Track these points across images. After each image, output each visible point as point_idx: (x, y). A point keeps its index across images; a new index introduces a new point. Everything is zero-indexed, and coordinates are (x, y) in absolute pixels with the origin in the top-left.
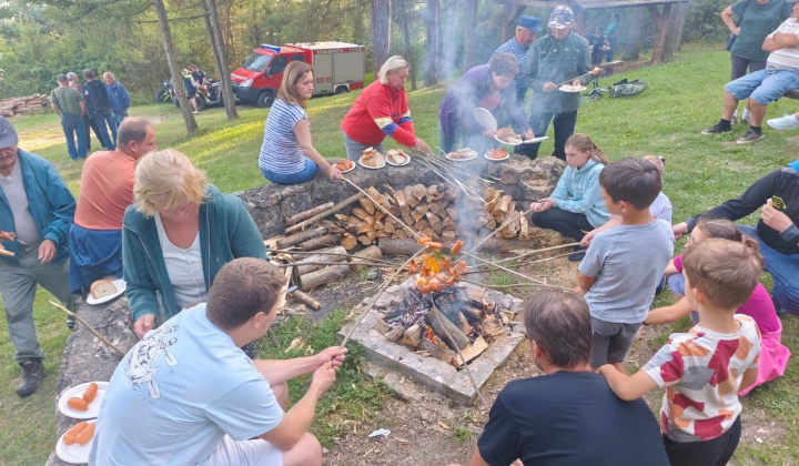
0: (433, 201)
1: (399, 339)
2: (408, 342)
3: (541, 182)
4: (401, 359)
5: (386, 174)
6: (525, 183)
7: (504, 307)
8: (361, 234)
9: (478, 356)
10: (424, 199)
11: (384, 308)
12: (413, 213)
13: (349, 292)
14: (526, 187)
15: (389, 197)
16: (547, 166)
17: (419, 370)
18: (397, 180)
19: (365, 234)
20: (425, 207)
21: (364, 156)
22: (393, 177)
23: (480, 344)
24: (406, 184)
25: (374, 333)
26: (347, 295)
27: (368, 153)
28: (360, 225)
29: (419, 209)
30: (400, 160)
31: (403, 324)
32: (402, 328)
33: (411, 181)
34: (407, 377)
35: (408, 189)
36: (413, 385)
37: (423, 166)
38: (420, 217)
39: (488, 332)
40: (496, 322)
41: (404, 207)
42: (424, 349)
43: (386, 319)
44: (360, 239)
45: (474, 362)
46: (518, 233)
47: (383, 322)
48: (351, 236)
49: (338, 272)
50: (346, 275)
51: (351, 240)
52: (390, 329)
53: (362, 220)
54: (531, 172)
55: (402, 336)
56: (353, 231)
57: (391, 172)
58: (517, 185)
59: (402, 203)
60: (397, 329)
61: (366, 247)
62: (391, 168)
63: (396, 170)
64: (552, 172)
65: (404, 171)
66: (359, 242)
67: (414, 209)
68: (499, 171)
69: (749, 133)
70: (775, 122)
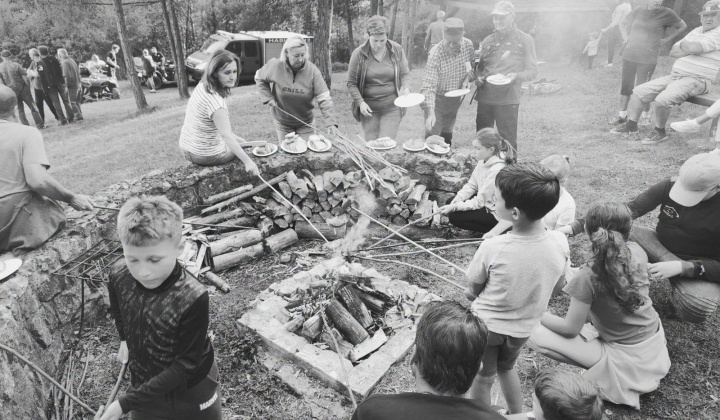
0: (350, 188)
1: (298, 330)
2: (307, 334)
3: (455, 173)
4: (297, 351)
5: (306, 159)
6: (440, 174)
7: (408, 298)
8: (278, 217)
9: (377, 350)
10: (341, 185)
11: (289, 296)
12: (330, 199)
13: (261, 276)
14: (440, 177)
15: (308, 181)
16: (461, 158)
17: (314, 365)
18: (317, 166)
19: (282, 217)
20: (342, 193)
21: (286, 141)
22: (314, 162)
23: (380, 336)
24: (326, 170)
25: (275, 322)
26: (258, 278)
27: (289, 138)
28: (277, 208)
29: (336, 194)
30: (320, 147)
31: (303, 315)
32: (302, 318)
33: (330, 166)
34: (302, 370)
35: (328, 175)
36: (308, 379)
37: (343, 153)
38: (337, 203)
39: (389, 325)
40: (399, 314)
41: (322, 193)
42: (322, 341)
43: (287, 308)
44: (277, 222)
45: (372, 355)
46: (431, 222)
47: (285, 311)
48: (267, 219)
49: (251, 255)
50: (259, 257)
51: (265, 227)
52: (291, 319)
53: (279, 204)
54: (446, 164)
55: (301, 327)
56: (270, 214)
57: (311, 156)
58: (432, 175)
59: (319, 189)
60: (298, 318)
61: (283, 229)
62: (311, 153)
63: (317, 155)
64: (466, 164)
65: (324, 157)
66: (276, 225)
67: (331, 194)
68: (415, 161)
69: (654, 134)
70: (677, 125)
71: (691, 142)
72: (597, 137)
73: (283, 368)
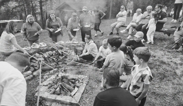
0: (55, 55)
1: (54, 93)
2: (57, 93)
3: (80, 47)
4: (56, 98)
5: (40, 50)
6: (77, 48)
7: (79, 78)
8: (35, 66)
9: (76, 92)
10: (52, 54)
11: (47, 85)
12: (50, 59)
13: (34, 83)
14: (77, 49)
15: (42, 55)
16: (81, 44)
17: (62, 100)
18: (43, 51)
19: (36, 66)
20: (53, 57)
21: (33, 45)
22: (42, 50)
23: (76, 89)
24: (46, 52)
25: (46, 93)
26: (34, 84)
27: (34, 44)
28: (34, 64)
29: (51, 57)
30: (43, 46)
31: (55, 88)
32: (54, 89)
33: (47, 50)
34: (58, 103)
35: (47, 53)
36: (61, 105)
37: (50, 46)
38: (52, 59)
39: (78, 85)
40: (79, 82)
41: (47, 58)
42: (62, 94)
43: (49, 88)
44: (35, 68)
45: (76, 94)
46: (77, 60)
47: (48, 89)
48: (32, 68)
49: (30, 78)
50: (32, 79)
51: (32, 69)
52: (51, 91)
53: (35, 63)
54: (78, 45)
55: (55, 92)
56: (33, 66)
57: (41, 49)
58: (75, 49)
59: (46, 56)
60: (53, 90)
61: (37, 70)
62: (41, 48)
63: (43, 48)
64: (83, 45)
65: (45, 48)
66: (35, 69)
67: (50, 58)
68: (70, 46)
69: (117, 34)
70: (122, 32)
71: (124, 35)
72: (105, 37)
73: (53, 104)
